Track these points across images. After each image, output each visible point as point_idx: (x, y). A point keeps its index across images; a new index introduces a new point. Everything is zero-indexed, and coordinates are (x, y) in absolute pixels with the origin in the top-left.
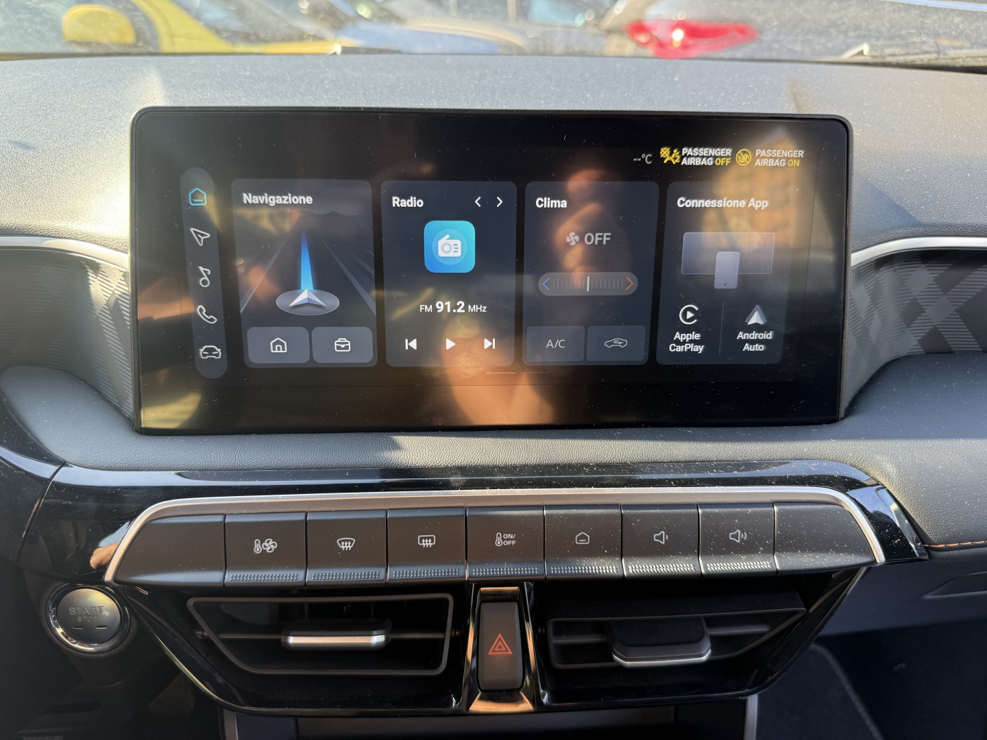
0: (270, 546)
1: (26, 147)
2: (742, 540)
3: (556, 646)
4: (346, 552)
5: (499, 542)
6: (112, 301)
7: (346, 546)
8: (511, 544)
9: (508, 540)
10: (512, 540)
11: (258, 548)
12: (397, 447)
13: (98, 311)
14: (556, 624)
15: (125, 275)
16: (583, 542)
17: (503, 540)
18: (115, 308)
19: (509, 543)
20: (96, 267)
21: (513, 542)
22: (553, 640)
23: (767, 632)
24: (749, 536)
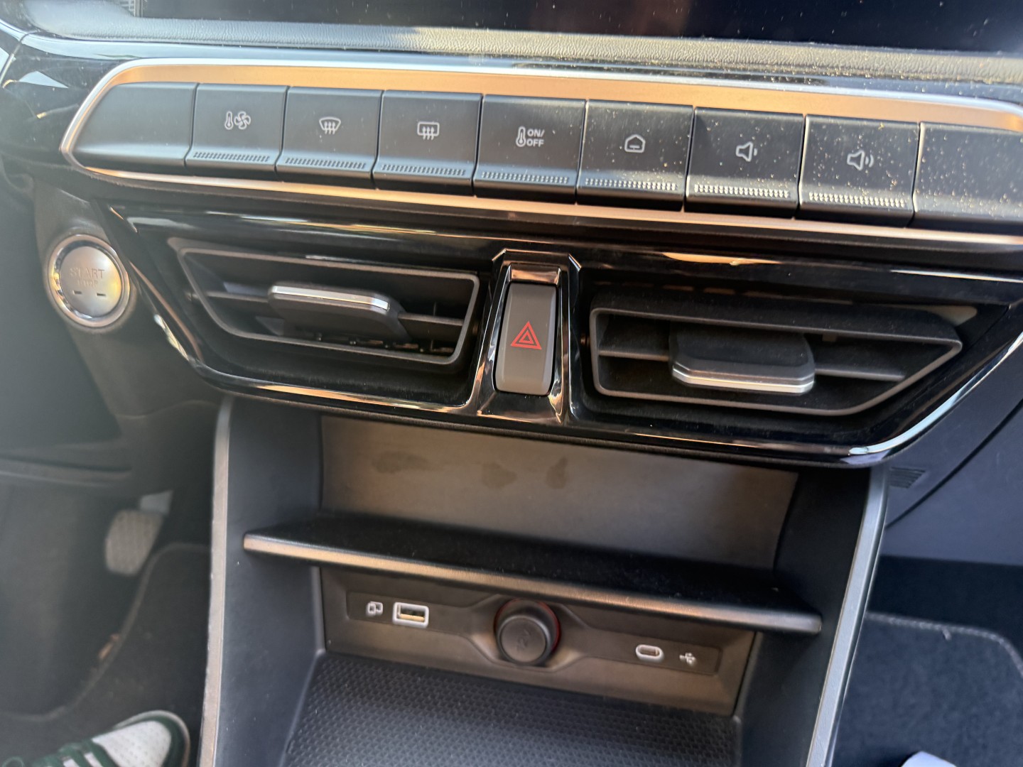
0: (243, 120)
2: (866, 167)
4: (330, 135)
5: (521, 141)
7: (330, 128)
8: (537, 145)
9: (533, 138)
10: (540, 138)
11: (229, 124)
16: (635, 149)
17: (527, 137)
19: (534, 142)
21: (541, 142)
22: (597, 352)
23: (900, 380)
24: (876, 161)
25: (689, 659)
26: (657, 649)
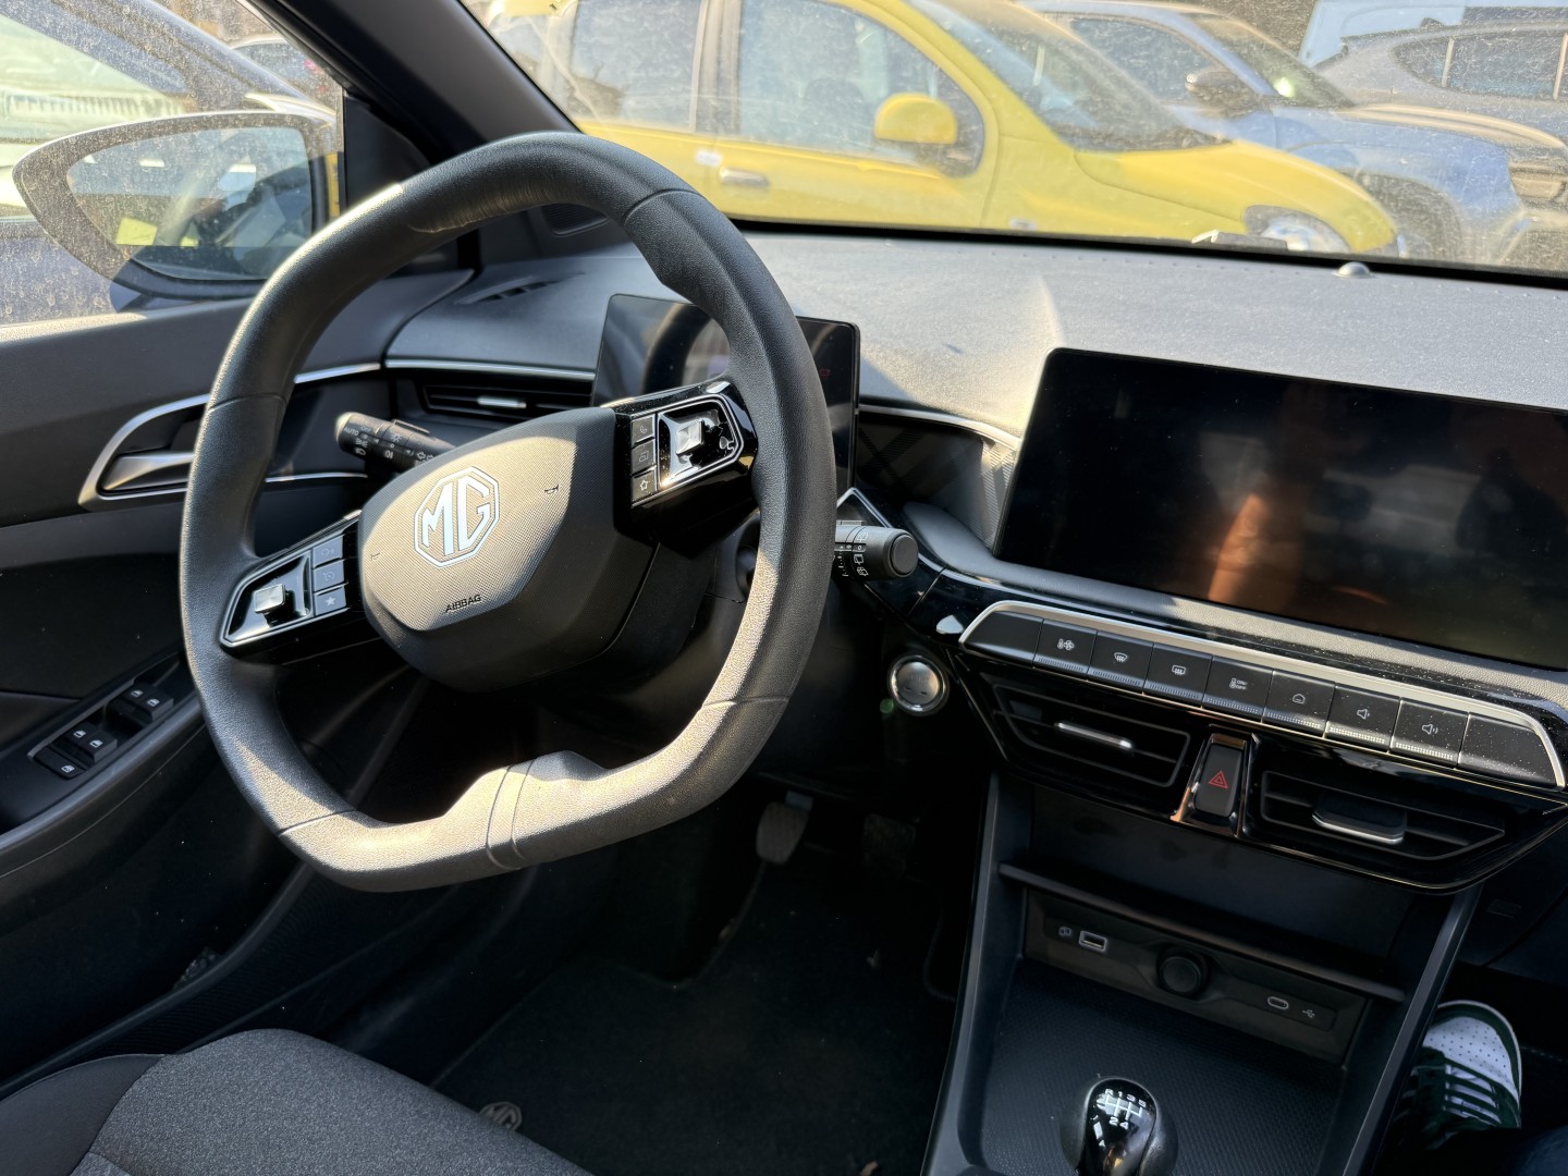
0: (1069, 645)
1: (957, 350)
2: (1433, 733)
3: (1268, 799)
4: (1120, 663)
5: (1233, 685)
6: (998, 467)
7: (1121, 658)
8: (1242, 689)
9: (1240, 685)
10: (1244, 686)
11: (1060, 645)
12: (1174, 604)
13: (984, 472)
14: (1269, 775)
15: (1014, 453)
16: (1298, 701)
17: (1237, 684)
18: (998, 473)
19: (1240, 687)
20: (991, 443)
21: (1244, 688)
22: (1265, 794)
23: (1466, 846)
24: (1439, 731)
25: (1310, 1014)
26: (1285, 1002)
